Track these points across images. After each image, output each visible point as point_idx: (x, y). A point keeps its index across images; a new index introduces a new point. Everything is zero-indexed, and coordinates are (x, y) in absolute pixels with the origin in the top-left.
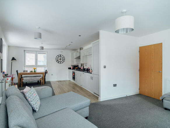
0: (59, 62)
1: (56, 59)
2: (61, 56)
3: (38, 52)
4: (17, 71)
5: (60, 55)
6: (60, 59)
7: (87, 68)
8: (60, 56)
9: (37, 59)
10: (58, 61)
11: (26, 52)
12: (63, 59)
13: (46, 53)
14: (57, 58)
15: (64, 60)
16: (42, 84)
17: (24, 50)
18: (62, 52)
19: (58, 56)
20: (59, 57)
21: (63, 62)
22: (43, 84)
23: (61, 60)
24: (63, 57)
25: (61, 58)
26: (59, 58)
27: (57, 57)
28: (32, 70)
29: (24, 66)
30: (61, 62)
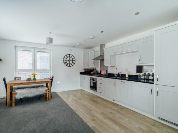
0: (68, 65)
1: (63, 60)
2: (71, 56)
3: (36, 50)
4: (4, 80)
5: (69, 55)
6: (69, 61)
7: (117, 73)
8: (69, 57)
9: (36, 60)
10: (66, 63)
11: (18, 49)
12: (73, 60)
13: (49, 51)
14: (65, 59)
15: (74, 62)
16: (47, 99)
17: (15, 46)
18: (72, 50)
19: (66, 55)
20: (67, 57)
21: (73, 64)
22: (49, 99)
23: (71, 62)
24: (73, 57)
25: (71, 59)
26: (68, 59)
27: (64, 57)
28: (29, 77)
29: (15, 71)
30: (71, 65)
